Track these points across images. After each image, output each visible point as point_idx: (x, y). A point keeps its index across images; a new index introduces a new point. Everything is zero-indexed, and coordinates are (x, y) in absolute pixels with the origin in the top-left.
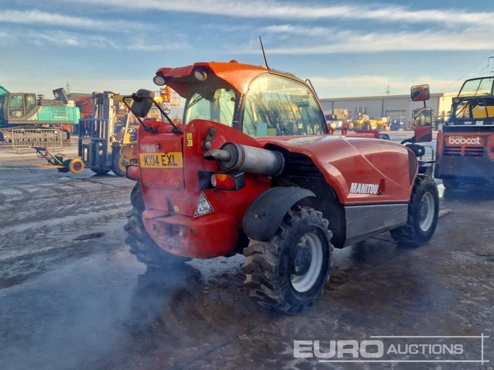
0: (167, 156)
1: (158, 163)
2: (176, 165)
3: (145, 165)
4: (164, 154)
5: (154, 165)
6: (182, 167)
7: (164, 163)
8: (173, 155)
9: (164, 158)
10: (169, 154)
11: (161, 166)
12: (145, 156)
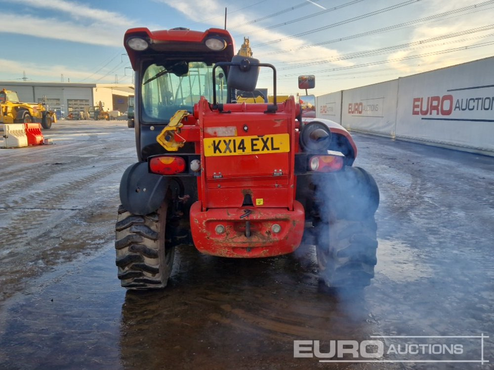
0: (262, 139)
1: (244, 149)
2: (278, 149)
3: (215, 152)
4: (256, 137)
5: (235, 151)
6: (288, 150)
7: (255, 148)
8: (272, 139)
9: (255, 142)
10: (265, 138)
11: (248, 151)
12: (214, 142)
